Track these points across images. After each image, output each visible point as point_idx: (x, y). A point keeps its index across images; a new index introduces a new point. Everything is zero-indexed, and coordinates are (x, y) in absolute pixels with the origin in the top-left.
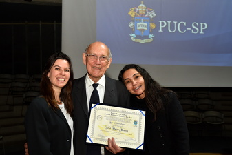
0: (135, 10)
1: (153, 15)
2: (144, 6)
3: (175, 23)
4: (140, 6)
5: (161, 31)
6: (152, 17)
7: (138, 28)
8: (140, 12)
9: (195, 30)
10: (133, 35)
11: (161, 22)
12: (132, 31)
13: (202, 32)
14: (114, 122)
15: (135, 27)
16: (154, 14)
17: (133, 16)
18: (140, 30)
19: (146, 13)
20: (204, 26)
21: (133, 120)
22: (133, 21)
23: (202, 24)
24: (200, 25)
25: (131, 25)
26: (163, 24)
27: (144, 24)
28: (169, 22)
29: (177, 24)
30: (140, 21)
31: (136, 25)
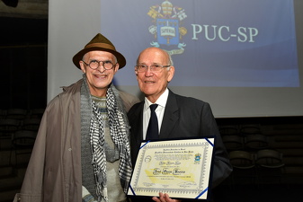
0: (157, 9)
1: (182, 16)
2: (169, 3)
3: (215, 27)
4: (164, 3)
5: (195, 38)
6: (181, 19)
7: (163, 34)
8: (165, 12)
9: (242, 38)
10: (156, 44)
11: (194, 26)
12: (154, 38)
13: (251, 41)
14: (166, 162)
15: (158, 33)
16: (184, 14)
17: (154, 17)
18: (165, 36)
19: (173, 14)
20: (254, 32)
21: (194, 154)
22: (155, 24)
23: (251, 29)
24: (248, 31)
25: (152, 30)
26: (197, 29)
27: (170, 28)
28: (206, 26)
29: (217, 29)
30: (165, 25)
31: (159, 30)
